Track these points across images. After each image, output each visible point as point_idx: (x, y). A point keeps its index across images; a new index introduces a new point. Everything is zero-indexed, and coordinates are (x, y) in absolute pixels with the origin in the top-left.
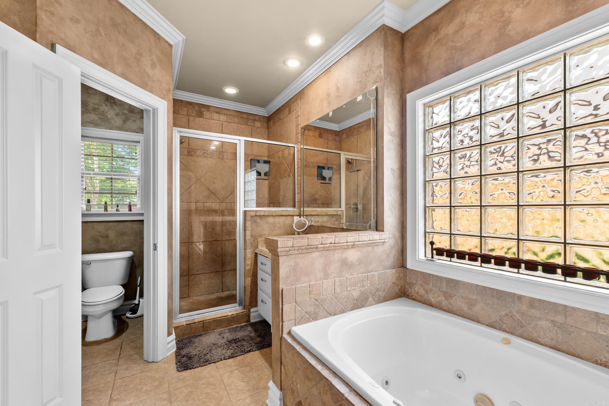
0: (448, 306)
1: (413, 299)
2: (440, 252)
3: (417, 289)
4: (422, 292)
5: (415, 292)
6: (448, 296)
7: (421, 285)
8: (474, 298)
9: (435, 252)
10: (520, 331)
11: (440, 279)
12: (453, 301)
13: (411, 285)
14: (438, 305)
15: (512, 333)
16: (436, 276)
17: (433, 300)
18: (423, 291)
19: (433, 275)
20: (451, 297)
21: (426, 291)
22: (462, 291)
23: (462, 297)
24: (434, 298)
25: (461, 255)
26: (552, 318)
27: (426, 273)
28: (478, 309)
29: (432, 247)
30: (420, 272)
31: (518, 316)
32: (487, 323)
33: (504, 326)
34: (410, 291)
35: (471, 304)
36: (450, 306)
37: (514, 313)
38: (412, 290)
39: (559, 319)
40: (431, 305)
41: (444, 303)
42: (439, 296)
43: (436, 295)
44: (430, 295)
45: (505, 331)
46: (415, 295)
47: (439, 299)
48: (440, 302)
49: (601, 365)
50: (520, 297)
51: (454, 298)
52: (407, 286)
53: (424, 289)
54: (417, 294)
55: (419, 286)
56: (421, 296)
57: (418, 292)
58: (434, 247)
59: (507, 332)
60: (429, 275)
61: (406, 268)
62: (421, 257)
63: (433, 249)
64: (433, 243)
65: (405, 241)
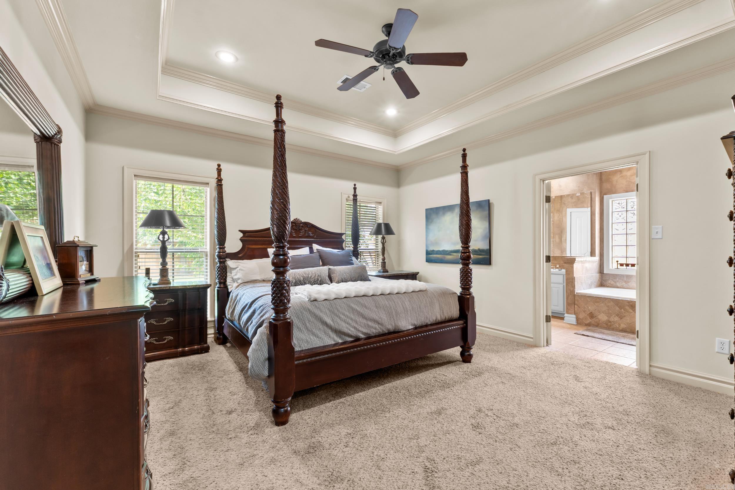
2: (622, 265)
4: (612, 282)
5: (608, 283)
9: (619, 265)
11: (623, 276)
13: (605, 281)
16: (621, 275)
17: (619, 285)
18: (613, 282)
19: (619, 275)
20: (628, 282)
21: (615, 282)
27: (615, 274)
30: (611, 274)
38: (606, 283)
40: (618, 287)
42: (622, 283)
43: (621, 283)
44: (618, 283)
52: (603, 282)
55: (611, 280)
56: (612, 285)
57: (610, 283)
58: (618, 263)
60: (617, 275)
61: (603, 273)
62: (611, 268)
63: (618, 264)
64: (617, 262)
65: (602, 261)
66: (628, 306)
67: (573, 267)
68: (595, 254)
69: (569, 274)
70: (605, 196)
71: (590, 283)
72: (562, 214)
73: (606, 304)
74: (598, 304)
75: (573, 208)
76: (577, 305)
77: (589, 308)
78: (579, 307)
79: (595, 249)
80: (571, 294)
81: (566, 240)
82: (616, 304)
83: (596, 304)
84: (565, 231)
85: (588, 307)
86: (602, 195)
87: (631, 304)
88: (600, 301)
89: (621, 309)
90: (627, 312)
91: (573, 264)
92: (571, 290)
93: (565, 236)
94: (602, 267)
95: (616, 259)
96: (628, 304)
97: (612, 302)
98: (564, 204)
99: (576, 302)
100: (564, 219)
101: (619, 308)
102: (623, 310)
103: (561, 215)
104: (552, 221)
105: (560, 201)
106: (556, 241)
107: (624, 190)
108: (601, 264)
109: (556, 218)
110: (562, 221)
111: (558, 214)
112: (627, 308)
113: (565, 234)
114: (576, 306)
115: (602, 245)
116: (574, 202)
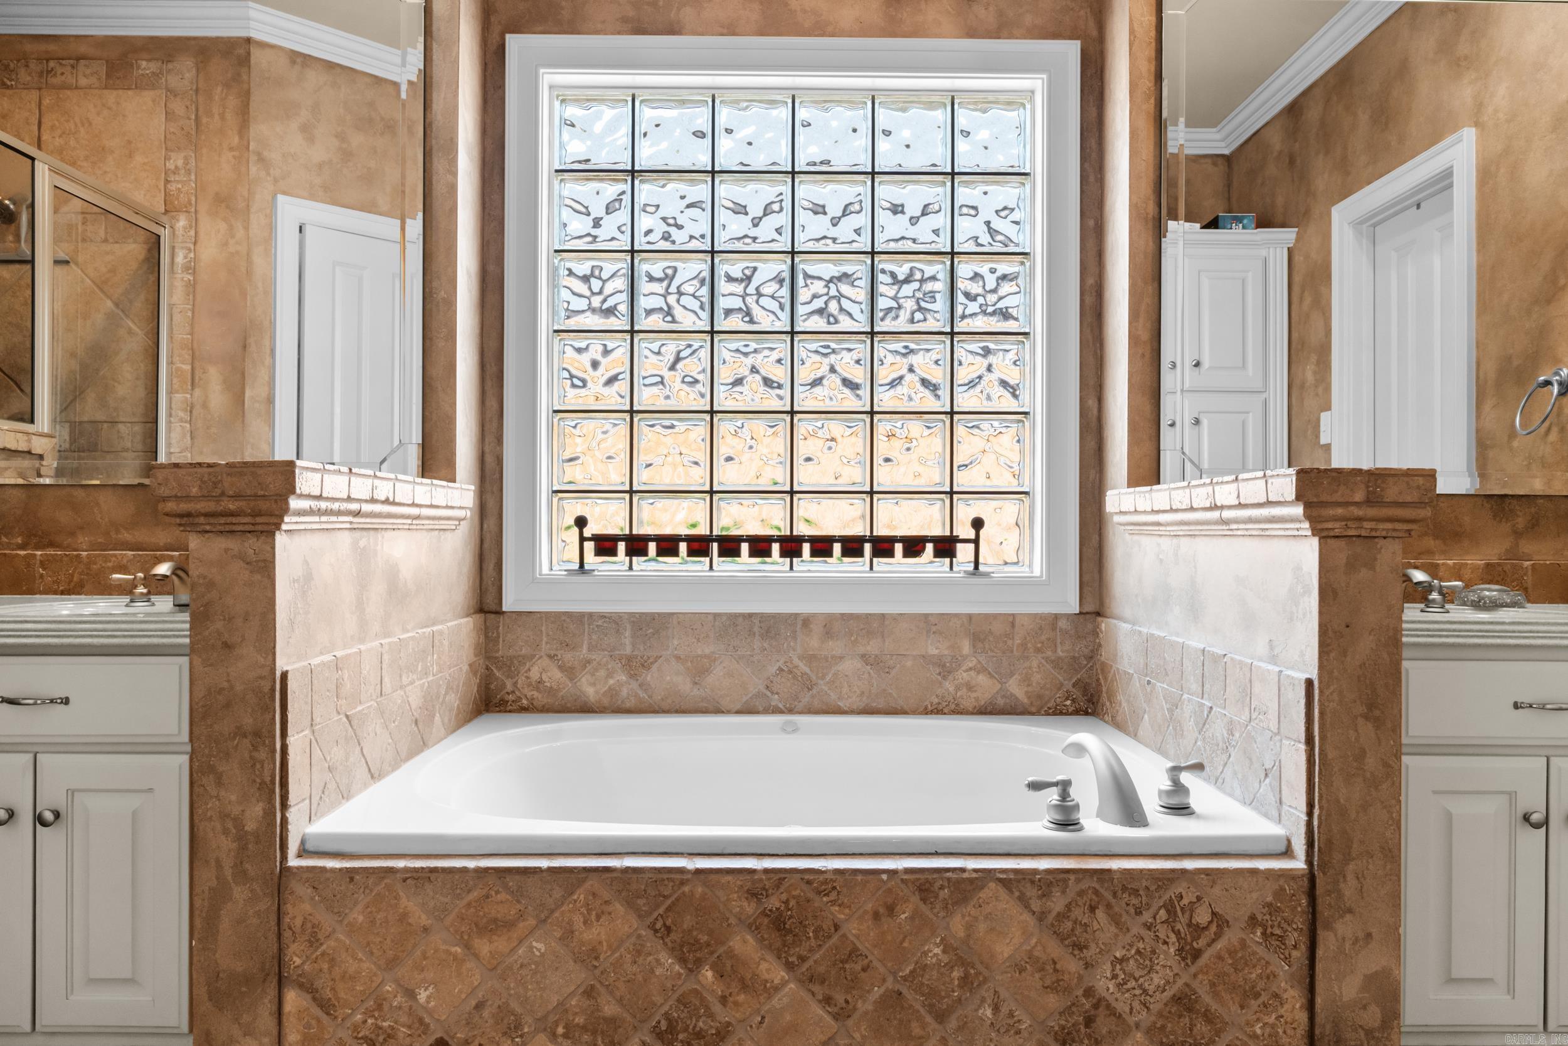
0: (636, 695)
1: (524, 710)
2: (605, 545)
3: (535, 674)
4: (554, 676)
5: (530, 685)
6: (635, 666)
7: (551, 657)
8: (707, 651)
9: (589, 546)
10: (806, 699)
11: (614, 621)
12: (650, 677)
13: (510, 666)
14: (606, 702)
15: (791, 711)
16: (602, 616)
17: (590, 691)
18: (557, 674)
19: (591, 615)
20: (646, 665)
21: (570, 672)
22: (676, 642)
23: (678, 658)
24: (594, 684)
25: (668, 545)
26: (861, 650)
27: (569, 616)
28: (717, 679)
29: (581, 533)
30: (547, 614)
31: (803, 667)
32: (738, 707)
33: (775, 700)
34: (509, 688)
35: (699, 670)
36: (642, 694)
37: (796, 661)
38: (515, 683)
39: (872, 647)
40: (585, 709)
41: (628, 689)
42: (610, 675)
43: (602, 673)
44: (584, 680)
45: (777, 711)
46: (529, 694)
47: (611, 682)
48: (612, 692)
49: (932, 712)
50: (807, 621)
51: (655, 667)
52: (498, 674)
53: (560, 667)
54: (538, 689)
55: (546, 661)
56: (551, 691)
57: (541, 682)
58: (587, 533)
59: (781, 712)
60: (580, 618)
61: (499, 612)
62: (545, 570)
63: (582, 539)
64: (581, 522)
65: (490, 523)
66: (754, 927)
67: (266, 567)
68: (451, 463)
69: (227, 646)
70: (513, 42)
71: (415, 698)
72: (247, 228)
73: (569, 933)
74: (501, 944)
75: (312, 197)
76: (308, 988)
77: (422, 996)
78: (326, 1006)
79: (451, 420)
80: (241, 875)
81: (270, 400)
82: (652, 927)
83: (484, 947)
84: (266, 342)
85: (411, 994)
86: (494, 38)
87: (774, 903)
88: (521, 915)
89: (693, 967)
90: (744, 987)
91: (272, 534)
92: (250, 826)
93: (263, 374)
94: (490, 567)
95: (575, 508)
96: (750, 908)
97: (619, 908)
98: (261, 159)
99: (296, 957)
100: (258, 260)
101: (682, 960)
102: (708, 974)
103: (240, 233)
104: (187, 268)
105: (236, 140)
106: (205, 405)
107: (625, 20)
108: (482, 541)
109: (209, 251)
110: (249, 273)
111: (223, 226)
112: (744, 944)
113: (268, 360)
114: (293, 999)
115: (492, 403)
116: (320, 166)
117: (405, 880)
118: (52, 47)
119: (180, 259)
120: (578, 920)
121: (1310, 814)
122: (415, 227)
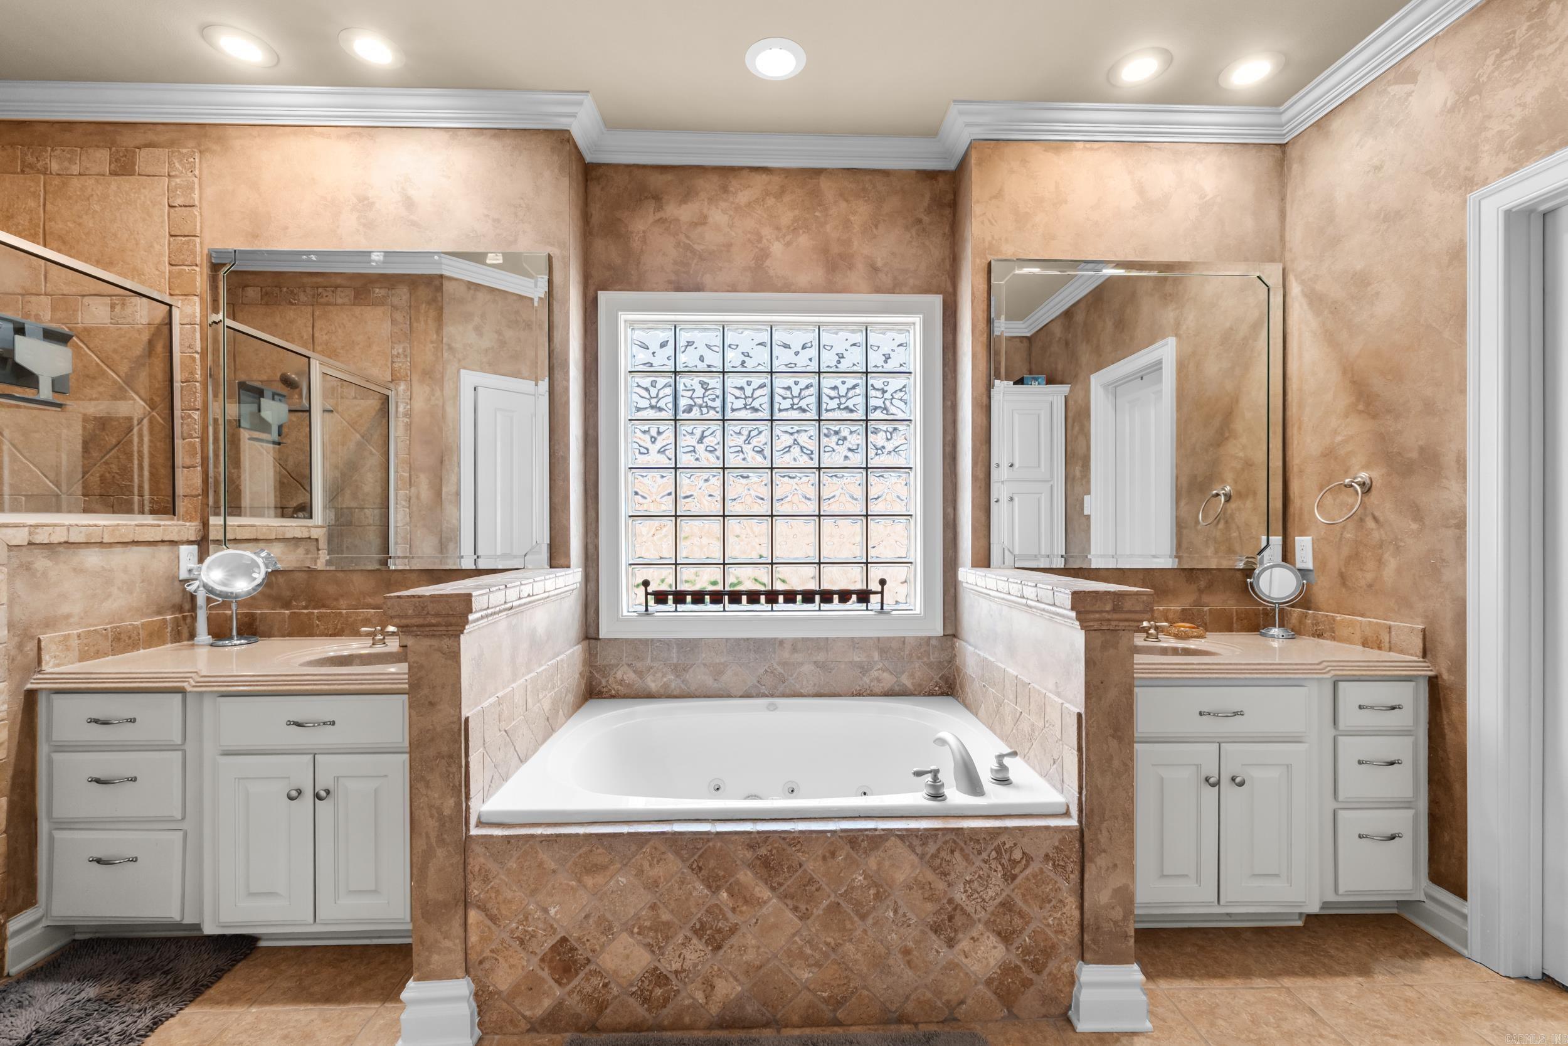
0: (680, 687)
1: (613, 697)
2: (661, 597)
3: (619, 675)
4: (630, 676)
5: (616, 682)
6: (679, 670)
7: (629, 665)
8: (722, 661)
9: (651, 599)
10: (781, 689)
11: (666, 643)
12: (688, 676)
13: (604, 671)
14: (662, 691)
15: (772, 696)
16: (659, 641)
17: (653, 685)
18: (632, 676)
19: (652, 640)
20: (686, 669)
21: (640, 674)
22: (704, 656)
23: (705, 665)
24: (654, 681)
25: (698, 597)
26: (815, 659)
27: (640, 640)
28: (728, 678)
29: (646, 590)
30: (626, 640)
31: (780, 669)
32: (741, 693)
33: (763, 690)
34: (604, 683)
35: (718, 672)
36: (683, 686)
37: (775, 666)
38: (608, 681)
39: (821, 657)
40: (650, 696)
41: (675, 684)
42: (664, 676)
43: (659, 675)
44: (649, 679)
45: (764, 696)
46: (616, 687)
47: (665, 679)
48: (666, 686)
49: (856, 695)
50: (781, 642)
51: (691, 670)
52: (597, 676)
53: (634, 671)
54: (621, 684)
55: (625, 668)
56: (629, 686)
57: (622, 680)
58: (650, 590)
59: (767, 696)
60: (646, 642)
61: (597, 639)
62: (625, 613)
63: (647, 594)
64: (646, 583)
65: (592, 585)
66: (752, 866)
67: (454, 656)
68: (567, 555)
69: (431, 704)
70: (603, 296)
71: (547, 705)
72: (442, 390)
73: (640, 872)
74: (599, 879)
75: (482, 370)
76: (483, 908)
77: (552, 911)
78: (493, 919)
79: (567, 529)
80: (441, 842)
81: (458, 494)
82: (691, 867)
83: (589, 881)
84: (455, 458)
85: (546, 911)
86: (591, 294)
88: (612, 862)
89: (715, 890)
90: (746, 901)
91: (459, 636)
92: (447, 812)
93: (454, 479)
94: (591, 611)
95: (643, 574)
96: (749, 855)
97: (670, 856)
98: (450, 348)
99: (475, 890)
100: (449, 410)
101: (709, 887)
102: (724, 895)
103: (438, 393)
104: (406, 415)
105: (435, 336)
106: (418, 498)
107: (670, 282)
108: (586, 596)
109: (419, 404)
110: (444, 417)
111: (427, 389)
112: (745, 876)
113: (456, 469)
114: (474, 915)
115: (592, 513)
116: (486, 350)
117: (541, 842)
118: (320, 280)
119: (401, 409)
120: (646, 864)
121: (1080, 793)
122: (544, 385)
